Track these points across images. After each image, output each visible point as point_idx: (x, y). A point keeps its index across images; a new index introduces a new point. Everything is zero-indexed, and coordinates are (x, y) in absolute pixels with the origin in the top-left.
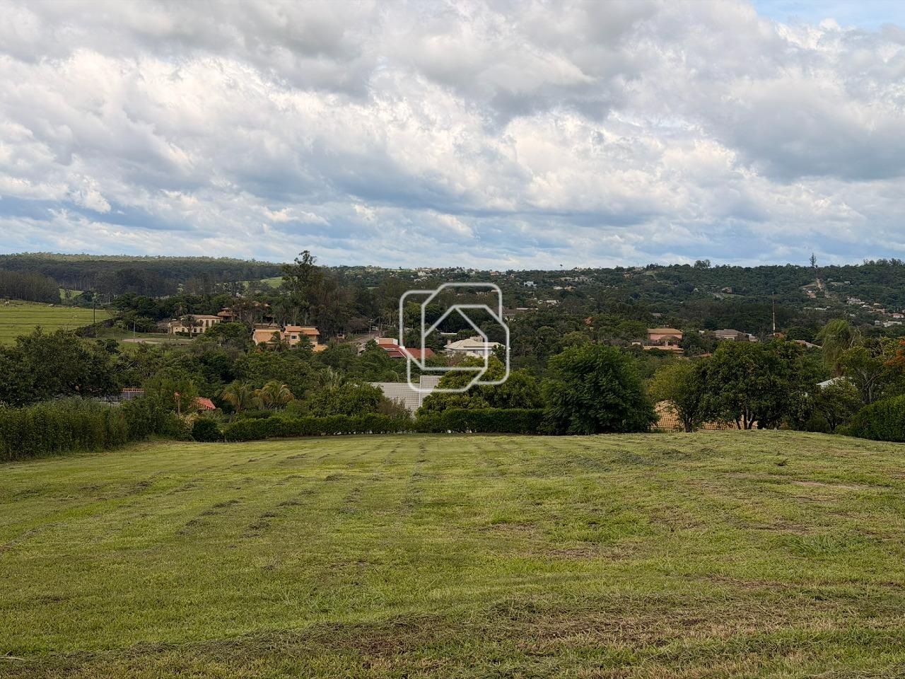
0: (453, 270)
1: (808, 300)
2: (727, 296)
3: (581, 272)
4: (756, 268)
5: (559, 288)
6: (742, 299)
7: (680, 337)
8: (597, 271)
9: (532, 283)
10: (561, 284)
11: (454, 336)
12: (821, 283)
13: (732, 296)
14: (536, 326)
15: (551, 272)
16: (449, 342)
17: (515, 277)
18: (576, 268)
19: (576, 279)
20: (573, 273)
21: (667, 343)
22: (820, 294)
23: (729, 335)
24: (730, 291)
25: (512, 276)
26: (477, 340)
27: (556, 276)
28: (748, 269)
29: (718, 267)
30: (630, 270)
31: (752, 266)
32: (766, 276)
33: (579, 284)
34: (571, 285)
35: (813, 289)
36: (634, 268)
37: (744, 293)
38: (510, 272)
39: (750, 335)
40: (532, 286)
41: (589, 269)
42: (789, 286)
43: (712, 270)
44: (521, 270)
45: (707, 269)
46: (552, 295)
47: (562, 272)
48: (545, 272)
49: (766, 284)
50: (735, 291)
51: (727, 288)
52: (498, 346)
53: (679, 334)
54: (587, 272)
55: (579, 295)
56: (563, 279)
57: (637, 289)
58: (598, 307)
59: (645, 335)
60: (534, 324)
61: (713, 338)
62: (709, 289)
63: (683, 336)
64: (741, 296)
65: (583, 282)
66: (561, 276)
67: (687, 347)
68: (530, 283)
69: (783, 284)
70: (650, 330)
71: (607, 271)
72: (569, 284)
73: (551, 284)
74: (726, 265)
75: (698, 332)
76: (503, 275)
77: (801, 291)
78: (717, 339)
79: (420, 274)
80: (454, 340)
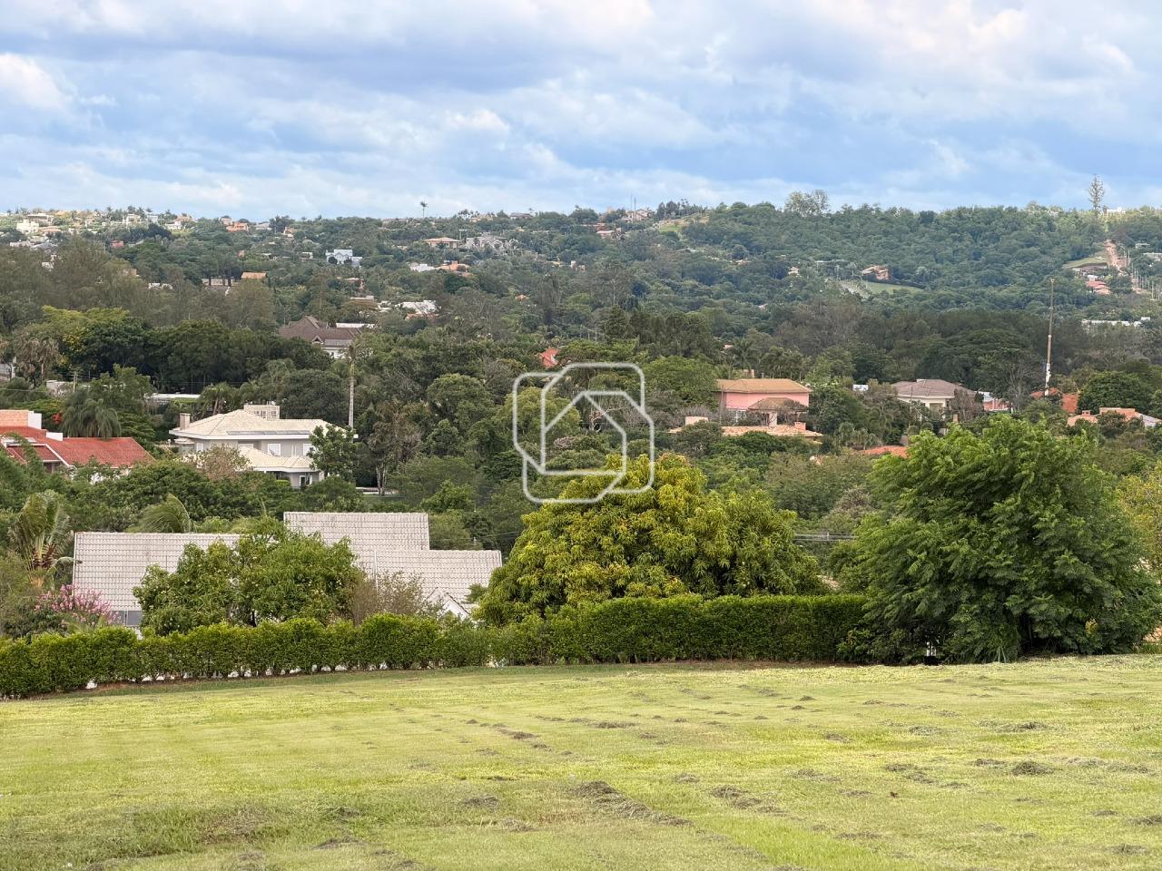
0: (117, 216)
1: (1091, 300)
2: (876, 289)
3: (479, 224)
4: (949, 214)
5: (423, 268)
6: (916, 298)
7: (805, 401)
8: (523, 220)
9: (349, 253)
10: (430, 259)
11: (193, 404)
12: (1119, 252)
13: (890, 289)
14: (422, 374)
15: (396, 223)
16: (186, 418)
17: (298, 236)
18: (465, 212)
19: (470, 243)
20: (457, 226)
21: (773, 418)
22: (1118, 285)
23: (932, 395)
24: (883, 274)
25: (289, 234)
26: (263, 414)
27: (411, 234)
28: (927, 218)
29: (848, 211)
30: (614, 218)
31: (938, 209)
32: (975, 234)
33: (478, 256)
34: (457, 259)
35: (1101, 271)
36: (622, 213)
37: (919, 281)
38: (280, 224)
39: (987, 394)
40: (349, 261)
41: (502, 214)
42: (1036, 262)
43: (834, 219)
44: (312, 217)
45: (820, 216)
46: (413, 286)
47: (426, 222)
48: (379, 224)
49: (977, 256)
50: (896, 276)
51: (875, 268)
52: (325, 432)
53: (803, 393)
54: (498, 224)
55: (487, 285)
56: (433, 242)
57: (639, 271)
58: (548, 321)
59: (712, 398)
60: (418, 368)
61: (891, 403)
62: (830, 270)
63: (812, 398)
64: (914, 291)
65: (488, 252)
66: (423, 234)
67: (828, 428)
68: (342, 255)
69: (1024, 259)
70: (724, 384)
71: (553, 222)
72: (452, 258)
73: (401, 258)
74: (871, 205)
75: (850, 386)
76: (261, 232)
77: (1070, 275)
78: (903, 407)
79: (23, 227)
80: (199, 413)
